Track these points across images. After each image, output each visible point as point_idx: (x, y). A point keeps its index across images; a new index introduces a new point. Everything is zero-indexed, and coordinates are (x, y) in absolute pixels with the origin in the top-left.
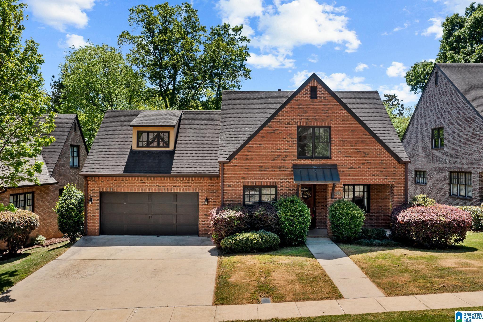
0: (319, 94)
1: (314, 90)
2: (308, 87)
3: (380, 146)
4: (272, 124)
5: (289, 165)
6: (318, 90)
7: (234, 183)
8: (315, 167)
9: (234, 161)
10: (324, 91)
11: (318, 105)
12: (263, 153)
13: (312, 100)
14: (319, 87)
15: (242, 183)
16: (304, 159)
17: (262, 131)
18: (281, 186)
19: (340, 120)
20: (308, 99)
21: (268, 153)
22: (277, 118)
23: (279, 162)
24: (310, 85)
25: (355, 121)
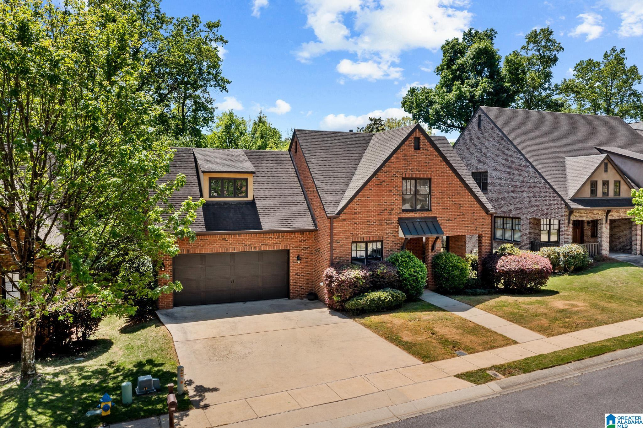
0: (422, 144)
1: (417, 140)
2: (412, 138)
3: (472, 198)
4: (379, 175)
5: (395, 219)
6: (421, 141)
7: (343, 239)
8: (419, 220)
9: (343, 216)
10: (426, 141)
11: (421, 156)
12: (371, 206)
13: (416, 151)
14: (422, 137)
15: (350, 239)
16: (409, 212)
17: (370, 184)
18: (387, 241)
19: (439, 172)
20: (412, 149)
21: (375, 206)
22: (384, 169)
23: (386, 216)
24: (414, 135)
25: (453, 174)
